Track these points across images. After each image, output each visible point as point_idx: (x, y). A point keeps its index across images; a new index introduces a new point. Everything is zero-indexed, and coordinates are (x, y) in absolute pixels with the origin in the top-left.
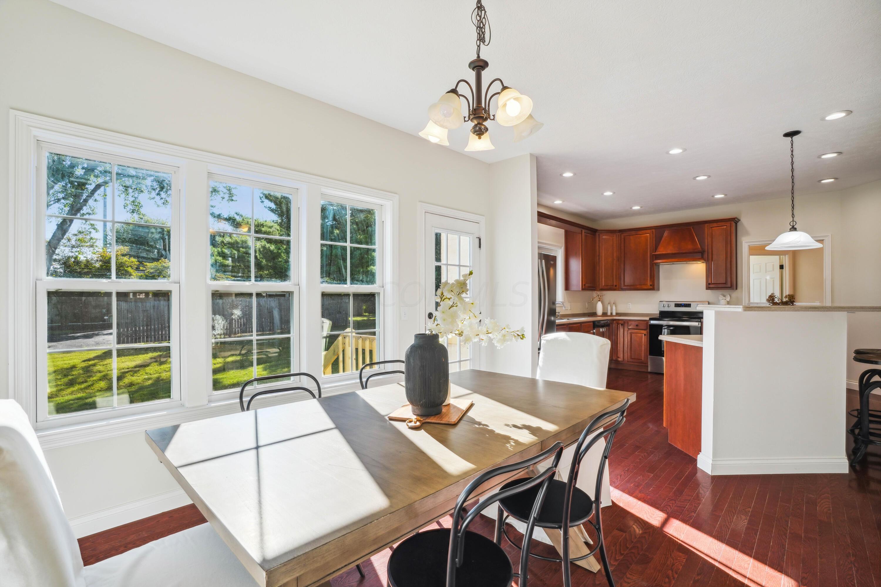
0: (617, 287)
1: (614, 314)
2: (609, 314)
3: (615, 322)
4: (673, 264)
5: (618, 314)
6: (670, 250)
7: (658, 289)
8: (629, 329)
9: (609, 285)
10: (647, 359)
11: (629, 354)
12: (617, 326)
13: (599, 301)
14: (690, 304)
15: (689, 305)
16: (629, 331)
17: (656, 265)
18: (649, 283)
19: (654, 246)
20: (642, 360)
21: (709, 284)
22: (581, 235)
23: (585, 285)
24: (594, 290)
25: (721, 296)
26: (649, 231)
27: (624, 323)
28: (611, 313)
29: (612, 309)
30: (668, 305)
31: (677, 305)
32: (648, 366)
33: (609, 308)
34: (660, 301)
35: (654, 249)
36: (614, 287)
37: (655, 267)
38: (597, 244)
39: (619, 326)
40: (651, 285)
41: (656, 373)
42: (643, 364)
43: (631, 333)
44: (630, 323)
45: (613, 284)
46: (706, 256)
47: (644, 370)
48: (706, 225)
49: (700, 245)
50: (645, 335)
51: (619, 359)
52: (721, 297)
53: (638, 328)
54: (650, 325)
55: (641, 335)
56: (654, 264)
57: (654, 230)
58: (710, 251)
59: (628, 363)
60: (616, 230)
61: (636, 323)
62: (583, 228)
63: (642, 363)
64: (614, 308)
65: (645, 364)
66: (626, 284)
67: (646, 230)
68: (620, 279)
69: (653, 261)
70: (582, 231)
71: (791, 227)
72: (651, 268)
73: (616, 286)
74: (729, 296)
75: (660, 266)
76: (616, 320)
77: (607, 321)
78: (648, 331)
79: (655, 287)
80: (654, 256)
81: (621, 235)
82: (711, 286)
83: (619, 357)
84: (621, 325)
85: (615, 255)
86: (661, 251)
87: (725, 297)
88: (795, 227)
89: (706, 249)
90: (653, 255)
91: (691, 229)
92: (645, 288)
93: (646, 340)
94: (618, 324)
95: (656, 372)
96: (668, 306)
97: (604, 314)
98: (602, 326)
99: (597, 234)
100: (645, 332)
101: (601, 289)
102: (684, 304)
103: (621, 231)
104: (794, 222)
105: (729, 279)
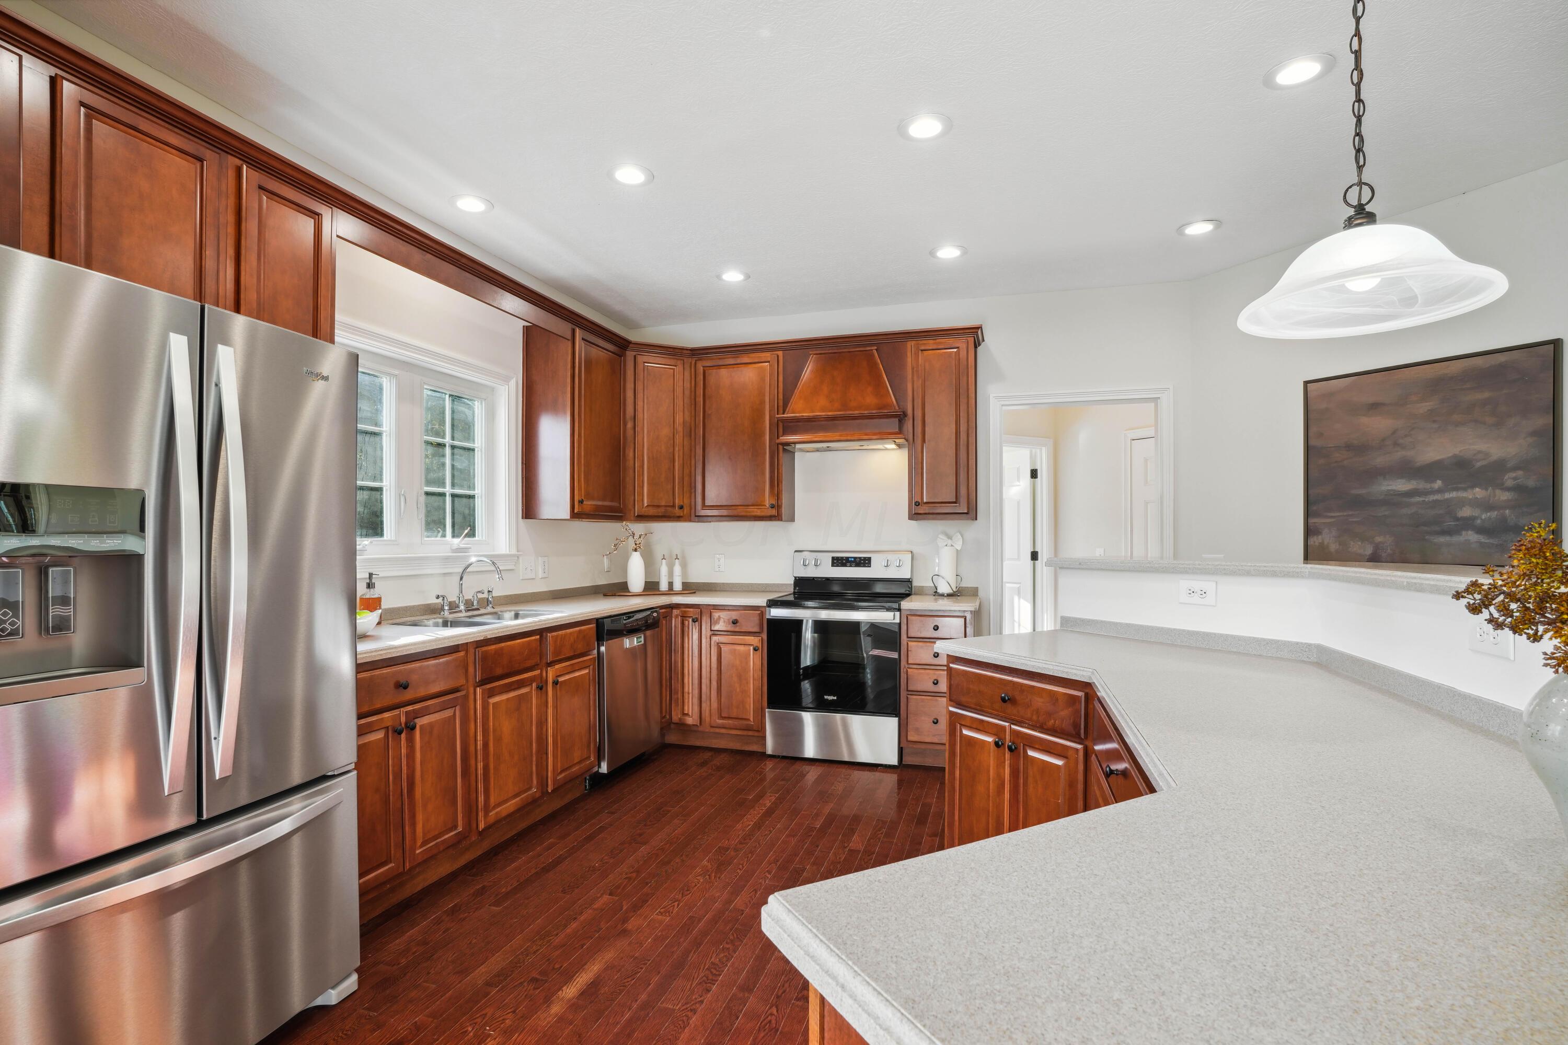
0: (686, 510)
1: (678, 586)
2: (664, 586)
3: (675, 612)
4: (829, 449)
5: (689, 588)
6: (820, 408)
7: (792, 519)
8: (714, 633)
9: (663, 503)
10: (763, 716)
11: (715, 705)
12: (683, 624)
13: (636, 550)
14: (869, 559)
15: (865, 562)
16: (715, 638)
17: (784, 450)
18: (768, 500)
19: (781, 397)
20: (748, 720)
21: (917, 504)
22: (570, 344)
23: (581, 502)
24: (620, 519)
25: (941, 536)
26: (767, 355)
27: (701, 613)
28: (671, 584)
29: (671, 573)
30: (816, 560)
31: (839, 562)
32: (764, 738)
33: (664, 570)
34: (796, 551)
35: (781, 403)
36: (677, 511)
37: (784, 458)
38: (630, 386)
39: (686, 623)
40: (772, 507)
41: (785, 758)
42: (750, 733)
43: (719, 645)
44: (716, 615)
45: (674, 502)
46: (908, 425)
47: (754, 748)
48: (911, 344)
49: (896, 399)
50: (755, 649)
51: (690, 721)
52: (942, 540)
53: (737, 629)
54: (768, 619)
55: (746, 648)
56: (781, 447)
57: (780, 353)
58: (918, 414)
59: (712, 730)
60: (682, 349)
61: (734, 615)
62: (582, 327)
63: (748, 728)
64: (677, 569)
65: (758, 731)
66: (708, 503)
67: (762, 350)
68: (692, 487)
69: (778, 438)
70: (573, 332)
71: (1351, 212)
72: (772, 458)
73: (681, 507)
74: (959, 536)
75: (797, 455)
76: (677, 606)
77: (648, 613)
78: (765, 636)
79: (784, 510)
80: (781, 425)
81: (695, 363)
82: (921, 510)
83: (687, 714)
84: (694, 621)
85: (679, 419)
86: (798, 409)
87: (951, 539)
88: (1368, 208)
89: (910, 412)
90: (779, 420)
91: (873, 355)
92: (758, 513)
93: (759, 663)
94: (684, 617)
95: (784, 754)
96: (816, 565)
97: (651, 587)
98: (632, 631)
99: (630, 354)
100: (755, 641)
101: (638, 516)
102: (855, 558)
103: (697, 353)
104: (1365, 188)
105: (963, 491)
